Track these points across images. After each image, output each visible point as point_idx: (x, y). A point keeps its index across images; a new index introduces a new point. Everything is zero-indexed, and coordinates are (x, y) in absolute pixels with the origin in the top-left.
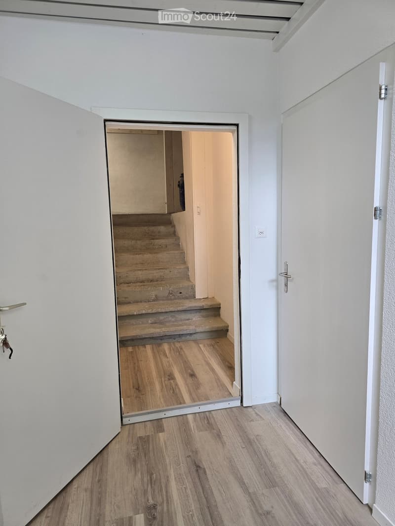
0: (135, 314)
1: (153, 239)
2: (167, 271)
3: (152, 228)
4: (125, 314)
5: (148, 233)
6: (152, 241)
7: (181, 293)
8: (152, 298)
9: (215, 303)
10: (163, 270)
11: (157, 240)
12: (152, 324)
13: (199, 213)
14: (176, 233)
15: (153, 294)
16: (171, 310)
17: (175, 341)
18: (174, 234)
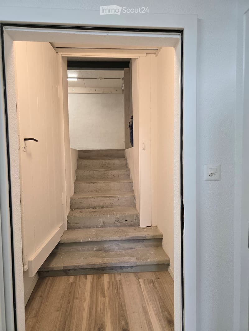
0: (81, 241)
1: (108, 170)
2: (116, 199)
3: (108, 161)
4: (72, 241)
5: (105, 165)
6: (107, 171)
7: (126, 221)
8: (100, 225)
9: (157, 234)
10: (113, 198)
11: (111, 171)
12: (96, 251)
13: (144, 149)
14: (128, 165)
15: (101, 221)
16: (115, 239)
17: (116, 272)
18: (126, 165)
